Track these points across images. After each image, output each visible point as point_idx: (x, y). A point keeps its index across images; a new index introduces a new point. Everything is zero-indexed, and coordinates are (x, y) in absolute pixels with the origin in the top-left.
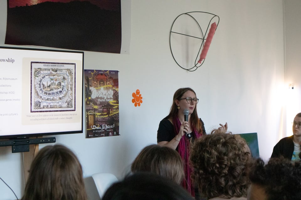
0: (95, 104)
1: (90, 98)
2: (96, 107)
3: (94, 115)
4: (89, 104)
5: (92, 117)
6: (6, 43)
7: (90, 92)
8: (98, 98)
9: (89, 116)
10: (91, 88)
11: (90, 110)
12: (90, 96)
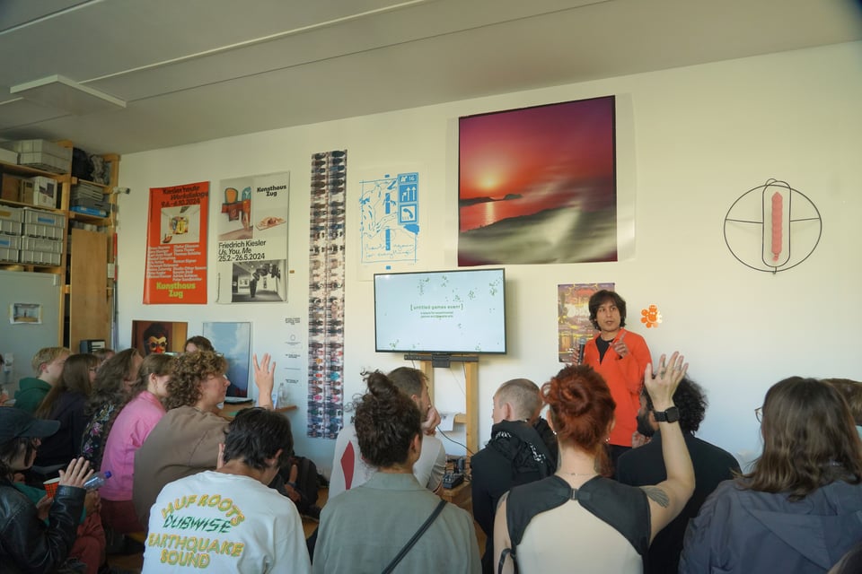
0: (575, 324)
1: (564, 317)
2: (575, 327)
3: (571, 337)
4: (564, 324)
5: (568, 339)
6: (459, 265)
7: (566, 309)
8: (577, 317)
9: (563, 338)
10: (566, 305)
11: (564, 330)
12: (565, 314)
